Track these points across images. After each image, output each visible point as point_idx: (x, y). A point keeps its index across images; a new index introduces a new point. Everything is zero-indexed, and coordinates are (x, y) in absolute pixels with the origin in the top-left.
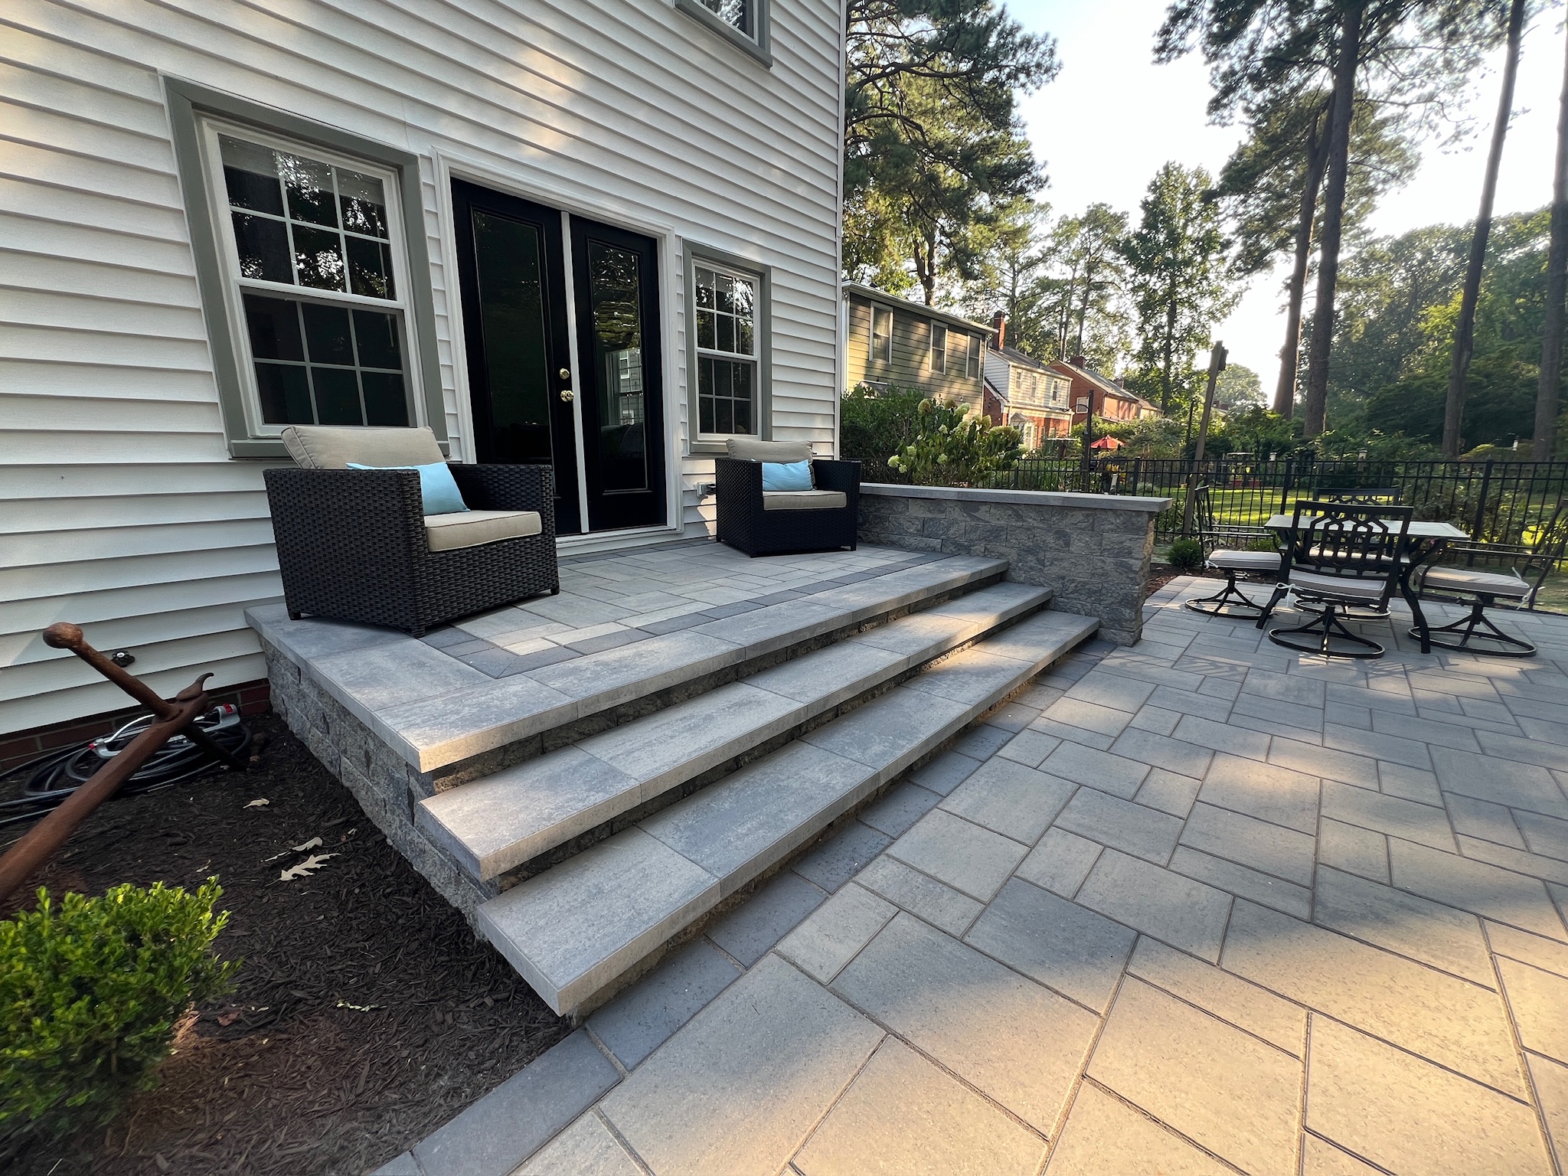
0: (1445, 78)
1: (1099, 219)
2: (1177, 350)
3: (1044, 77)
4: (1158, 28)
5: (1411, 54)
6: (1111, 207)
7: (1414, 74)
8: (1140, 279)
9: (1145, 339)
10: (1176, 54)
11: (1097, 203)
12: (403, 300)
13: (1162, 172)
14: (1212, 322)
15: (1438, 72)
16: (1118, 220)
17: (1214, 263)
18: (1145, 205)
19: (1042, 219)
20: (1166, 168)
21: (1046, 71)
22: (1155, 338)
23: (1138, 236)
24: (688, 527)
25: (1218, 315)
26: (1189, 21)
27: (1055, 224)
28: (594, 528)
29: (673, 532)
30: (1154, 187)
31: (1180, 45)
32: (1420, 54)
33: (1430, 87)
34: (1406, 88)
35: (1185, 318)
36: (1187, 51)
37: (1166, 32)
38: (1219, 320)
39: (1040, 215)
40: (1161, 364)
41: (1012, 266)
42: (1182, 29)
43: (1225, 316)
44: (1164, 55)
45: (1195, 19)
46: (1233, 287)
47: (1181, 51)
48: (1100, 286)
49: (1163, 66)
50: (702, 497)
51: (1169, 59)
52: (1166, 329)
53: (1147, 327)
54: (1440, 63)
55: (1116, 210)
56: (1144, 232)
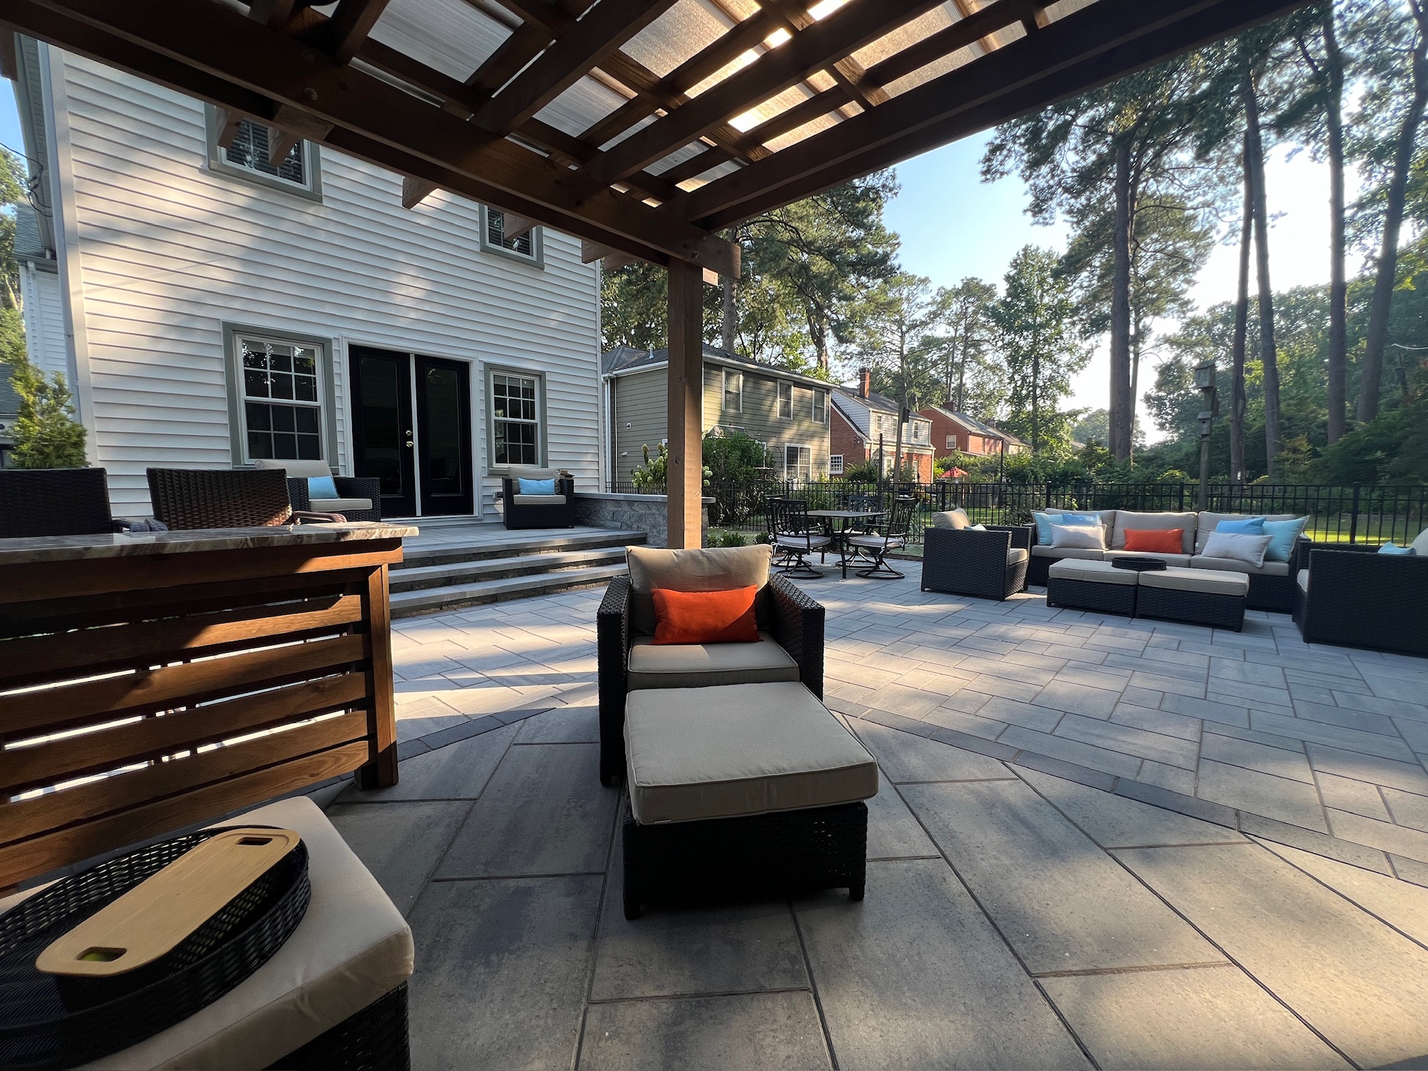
0: (1221, 189)
1: (972, 289)
2: (1041, 396)
3: (889, 195)
4: (982, 158)
5: (1192, 172)
6: (981, 280)
7: (1198, 186)
8: (1007, 338)
9: (1015, 388)
10: (998, 175)
11: (969, 277)
12: (320, 402)
13: (1021, 253)
14: (1070, 373)
15: (1216, 185)
16: (989, 291)
17: (1068, 325)
18: (1008, 278)
19: (923, 290)
20: (1025, 250)
21: (891, 190)
22: (1022, 386)
23: (1004, 303)
24: (486, 516)
25: (1076, 368)
26: (1005, 152)
27: (934, 293)
28: (423, 515)
29: (476, 519)
30: (1015, 265)
31: (1001, 169)
32: (1199, 172)
33: (1209, 197)
34: (1192, 197)
35: (1046, 371)
36: (1007, 173)
37: (988, 160)
38: (1075, 372)
39: (921, 287)
40: (1029, 407)
41: (900, 327)
42: (1000, 158)
43: (1082, 368)
44: (988, 176)
45: (1009, 150)
46: (1086, 345)
47: (1002, 174)
48: (976, 344)
49: (990, 184)
50: (496, 500)
51: (994, 179)
52: (1032, 379)
53: (1016, 377)
54: (1215, 179)
55: (986, 282)
56: (1009, 300)
